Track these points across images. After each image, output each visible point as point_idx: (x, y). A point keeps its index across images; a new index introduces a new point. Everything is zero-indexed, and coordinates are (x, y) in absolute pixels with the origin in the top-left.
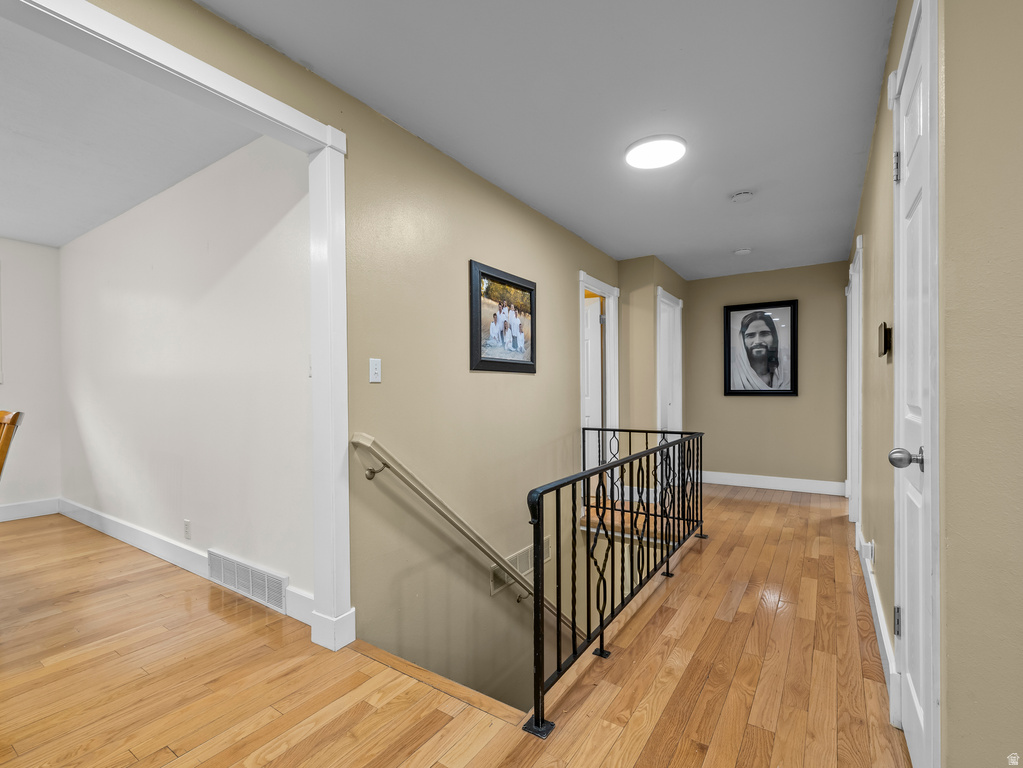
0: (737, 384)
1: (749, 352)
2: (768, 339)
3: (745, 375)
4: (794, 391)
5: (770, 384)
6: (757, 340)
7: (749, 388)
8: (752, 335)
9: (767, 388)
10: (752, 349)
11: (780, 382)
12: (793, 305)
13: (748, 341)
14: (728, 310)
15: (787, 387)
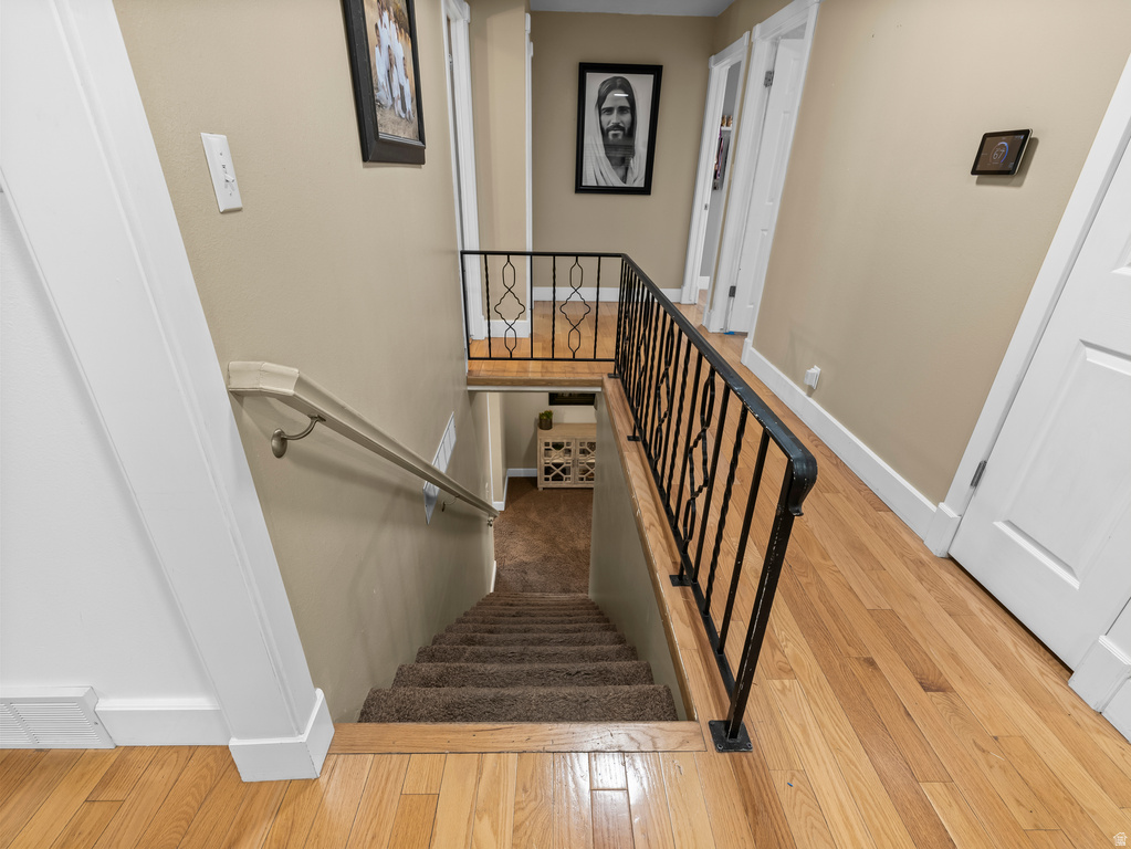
0: (589, 180)
1: (604, 133)
2: (627, 118)
3: (598, 167)
4: (646, 190)
5: (624, 179)
6: (613, 119)
7: (602, 184)
8: (610, 110)
9: (619, 184)
10: (608, 130)
11: (635, 176)
12: (656, 71)
13: (605, 118)
14: (585, 68)
15: (640, 183)
